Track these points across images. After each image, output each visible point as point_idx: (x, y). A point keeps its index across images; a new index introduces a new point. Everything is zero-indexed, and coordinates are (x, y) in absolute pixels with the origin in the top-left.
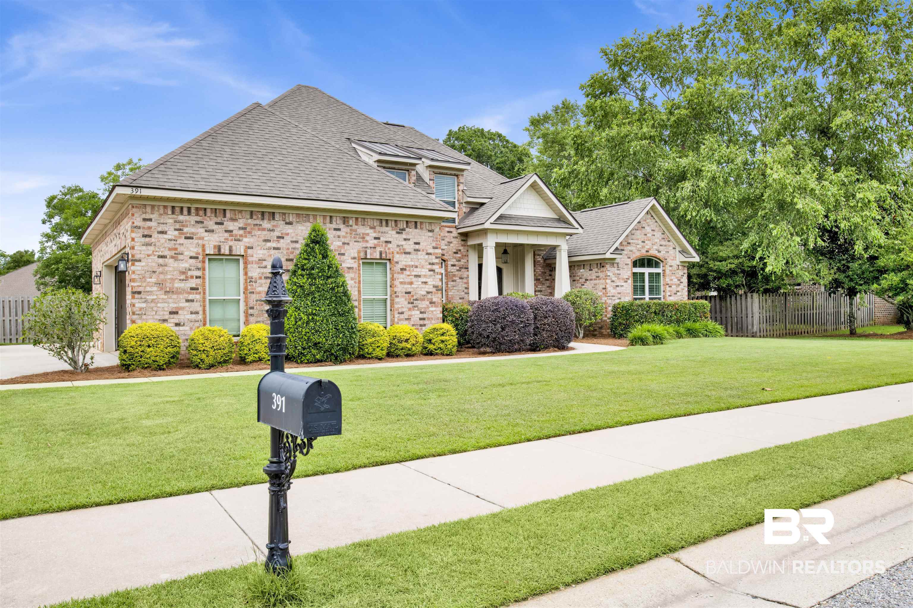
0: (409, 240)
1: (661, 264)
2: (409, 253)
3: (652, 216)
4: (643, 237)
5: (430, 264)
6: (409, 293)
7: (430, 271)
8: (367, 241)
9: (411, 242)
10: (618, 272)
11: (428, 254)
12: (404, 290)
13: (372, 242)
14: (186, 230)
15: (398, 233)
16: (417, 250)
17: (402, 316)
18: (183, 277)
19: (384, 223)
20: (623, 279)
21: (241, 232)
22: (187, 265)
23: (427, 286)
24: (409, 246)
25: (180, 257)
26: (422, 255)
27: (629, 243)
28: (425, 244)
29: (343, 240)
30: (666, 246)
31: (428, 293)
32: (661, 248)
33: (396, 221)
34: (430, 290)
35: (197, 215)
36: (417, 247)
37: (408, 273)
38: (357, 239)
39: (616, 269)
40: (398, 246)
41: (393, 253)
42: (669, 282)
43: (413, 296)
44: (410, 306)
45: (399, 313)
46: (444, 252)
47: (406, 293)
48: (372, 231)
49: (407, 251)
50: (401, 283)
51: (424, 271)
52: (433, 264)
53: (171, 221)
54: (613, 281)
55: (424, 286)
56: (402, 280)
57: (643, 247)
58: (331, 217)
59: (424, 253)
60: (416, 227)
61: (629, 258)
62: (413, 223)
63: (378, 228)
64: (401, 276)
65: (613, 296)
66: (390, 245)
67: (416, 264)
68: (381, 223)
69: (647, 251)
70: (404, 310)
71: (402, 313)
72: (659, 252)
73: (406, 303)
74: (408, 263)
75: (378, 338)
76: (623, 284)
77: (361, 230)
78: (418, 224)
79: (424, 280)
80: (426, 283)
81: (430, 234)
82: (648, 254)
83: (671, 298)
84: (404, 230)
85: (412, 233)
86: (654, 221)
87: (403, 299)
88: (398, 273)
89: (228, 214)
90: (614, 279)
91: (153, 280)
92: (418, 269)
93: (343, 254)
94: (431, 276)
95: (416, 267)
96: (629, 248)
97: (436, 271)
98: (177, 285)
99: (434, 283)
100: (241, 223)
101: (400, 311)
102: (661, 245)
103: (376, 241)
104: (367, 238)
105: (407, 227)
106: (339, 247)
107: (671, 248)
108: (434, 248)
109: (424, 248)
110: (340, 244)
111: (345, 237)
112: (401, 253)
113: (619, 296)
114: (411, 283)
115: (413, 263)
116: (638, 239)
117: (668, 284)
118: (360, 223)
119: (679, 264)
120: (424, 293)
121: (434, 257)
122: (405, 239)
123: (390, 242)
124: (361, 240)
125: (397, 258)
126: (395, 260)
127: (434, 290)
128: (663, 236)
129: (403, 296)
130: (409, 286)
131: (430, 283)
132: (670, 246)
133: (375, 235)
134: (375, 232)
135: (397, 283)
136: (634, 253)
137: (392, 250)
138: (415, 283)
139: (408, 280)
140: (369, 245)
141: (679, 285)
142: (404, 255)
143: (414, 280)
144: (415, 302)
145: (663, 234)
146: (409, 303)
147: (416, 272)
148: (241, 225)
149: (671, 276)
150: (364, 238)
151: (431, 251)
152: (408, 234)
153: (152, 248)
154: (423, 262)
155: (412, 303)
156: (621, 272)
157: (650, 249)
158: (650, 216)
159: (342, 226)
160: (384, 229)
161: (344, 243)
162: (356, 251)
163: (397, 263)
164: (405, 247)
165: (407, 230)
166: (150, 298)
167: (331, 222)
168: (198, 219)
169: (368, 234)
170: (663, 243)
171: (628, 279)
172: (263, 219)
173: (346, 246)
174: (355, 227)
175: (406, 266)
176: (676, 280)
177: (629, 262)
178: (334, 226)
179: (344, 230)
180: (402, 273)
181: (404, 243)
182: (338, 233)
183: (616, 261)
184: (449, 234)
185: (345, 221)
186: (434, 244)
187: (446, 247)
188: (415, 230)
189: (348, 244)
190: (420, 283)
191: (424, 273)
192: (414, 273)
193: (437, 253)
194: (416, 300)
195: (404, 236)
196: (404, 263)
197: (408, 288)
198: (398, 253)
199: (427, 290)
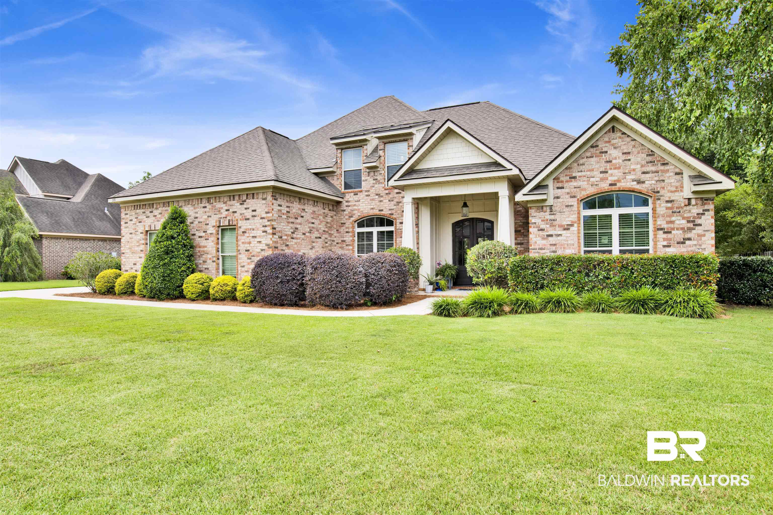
0: (248, 208)
1: (650, 201)
2: (248, 219)
3: (624, 133)
4: (603, 166)
5: (263, 226)
6: (248, 250)
7: (263, 232)
8: (221, 213)
9: (250, 210)
10: (552, 217)
11: (262, 218)
12: (245, 249)
13: (225, 213)
14: (139, 217)
15: (241, 204)
16: (254, 216)
17: (243, 269)
18: (138, 244)
19: (232, 198)
20: (560, 226)
21: (160, 216)
22: (139, 238)
23: (261, 245)
24: (248, 214)
25: (137, 233)
26: (257, 220)
27: (575, 178)
28: (260, 210)
29: (208, 214)
30: (657, 172)
31: (262, 250)
32: (643, 177)
33: (239, 195)
34: (263, 248)
35: (143, 209)
36: (254, 213)
37: (247, 235)
38: (216, 213)
39: (548, 213)
40: (241, 214)
41: (237, 220)
42: (665, 226)
43: (251, 253)
44: (249, 261)
45: (241, 267)
46: (393, 212)
47: (246, 251)
48: (224, 205)
49: (247, 217)
50: (243, 243)
51: (259, 233)
52: (266, 226)
53: (134, 213)
54: (542, 230)
55: (258, 245)
56: (243, 241)
57: (602, 180)
58: (201, 199)
59: (259, 218)
60: (253, 198)
61: (574, 197)
62: (252, 195)
63: (228, 202)
64: (243, 238)
65: (541, 249)
66: (235, 214)
67: (254, 227)
68: (230, 198)
69: (611, 185)
70: (245, 264)
71: (243, 267)
72: (639, 182)
73: (246, 258)
74: (247, 227)
75: (188, 285)
76: (559, 233)
77: (219, 205)
78: (255, 195)
79: (259, 240)
80: (260, 242)
81: (264, 202)
82: (613, 188)
83: (667, 249)
84: (245, 201)
85: (251, 203)
86: (628, 139)
87: (244, 256)
88: (241, 235)
89: (155, 206)
90: (542, 226)
91: (128, 247)
92: (255, 232)
93: (208, 224)
94: (264, 236)
95: (253, 230)
96: (574, 183)
97: (268, 232)
98: (137, 249)
99: (266, 242)
100: (159, 211)
101: (242, 265)
102: (644, 173)
103: (227, 213)
104: (222, 211)
105: (247, 198)
106: (206, 219)
107: (671, 174)
108: (267, 213)
109: (259, 213)
110: (206, 217)
111: (209, 212)
112: (243, 220)
113: (554, 248)
114: (250, 243)
115: (251, 227)
116: (592, 170)
117: (662, 229)
118: (218, 201)
119: (691, 196)
120: (259, 250)
121: (266, 220)
122: (246, 209)
123: (236, 212)
124: (217, 213)
125: (240, 223)
126: (239, 225)
127: (266, 248)
128: (650, 158)
129: (244, 253)
130: (248, 245)
131: (263, 242)
132: (668, 171)
133: (226, 208)
134: (226, 206)
135: (240, 243)
136: (585, 190)
137: (237, 218)
138: (253, 243)
139: (247, 240)
140: (222, 216)
141: (690, 229)
142: (245, 221)
143: (252, 240)
144: (252, 258)
145: (650, 155)
146: (248, 259)
147: (254, 233)
148: (160, 212)
149: (670, 216)
150: (219, 211)
151: (264, 215)
152: (248, 204)
153: (127, 229)
154: (258, 225)
155: (250, 259)
156: (558, 217)
157: (619, 181)
158: (619, 134)
159: (207, 205)
160: (232, 202)
161: (208, 216)
162: (214, 221)
163: (240, 227)
164: (245, 215)
165: (247, 201)
166: (127, 256)
167: (201, 203)
168: (143, 210)
169: (222, 208)
170: (651, 168)
171: (572, 225)
172: (169, 206)
173: (210, 218)
174: (215, 204)
175: (246, 229)
176: (684, 222)
177: (574, 202)
178: (203, 205)
179: (209, 206)
180: (244, 235)
181: (245, 211)
182: (205, 209)
183: (547, 203)
184: (398, 195)
185: (209, 200)
186: (266, 210)
187: (395, 207)
188: (253, 200)
189: (211, 216)
190: (256, 242)
191: (259, 234)
192: (251, 235)
193: (269, 217)
194: (253, 256)
195: (245, 206)
196: (245, 227)
197: (247, 247)
198: (241, 220)
199: (261, 248)
